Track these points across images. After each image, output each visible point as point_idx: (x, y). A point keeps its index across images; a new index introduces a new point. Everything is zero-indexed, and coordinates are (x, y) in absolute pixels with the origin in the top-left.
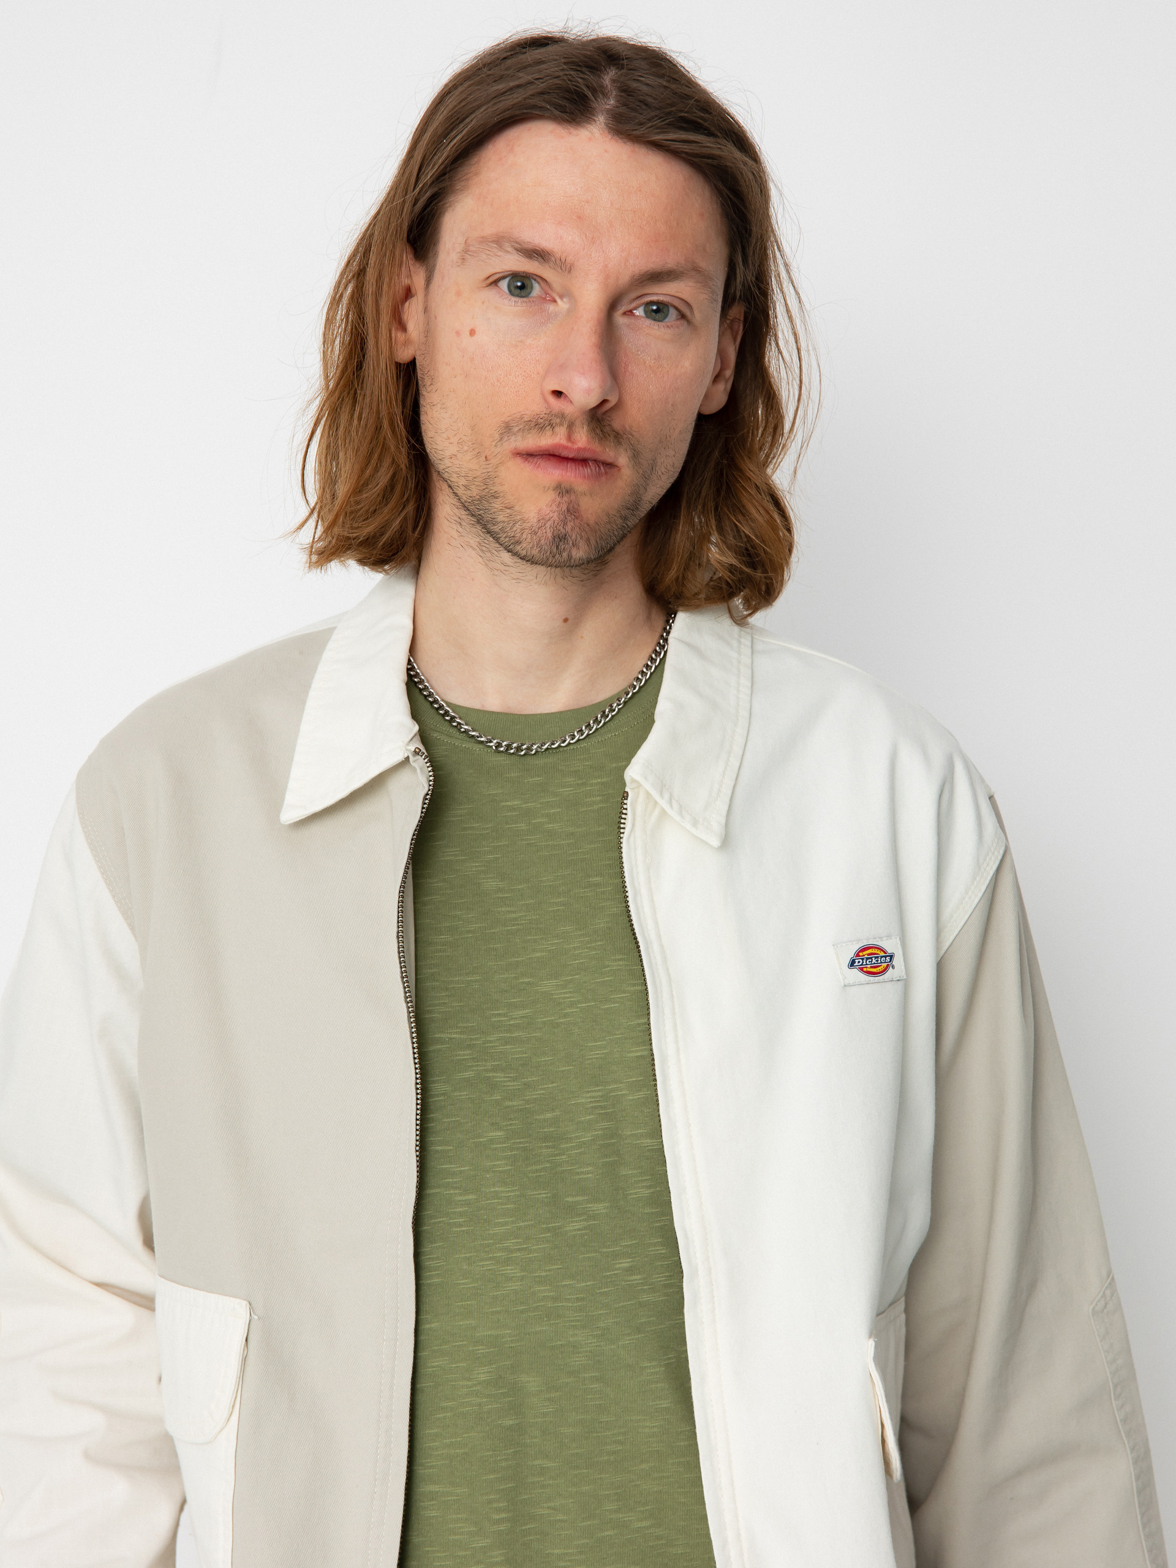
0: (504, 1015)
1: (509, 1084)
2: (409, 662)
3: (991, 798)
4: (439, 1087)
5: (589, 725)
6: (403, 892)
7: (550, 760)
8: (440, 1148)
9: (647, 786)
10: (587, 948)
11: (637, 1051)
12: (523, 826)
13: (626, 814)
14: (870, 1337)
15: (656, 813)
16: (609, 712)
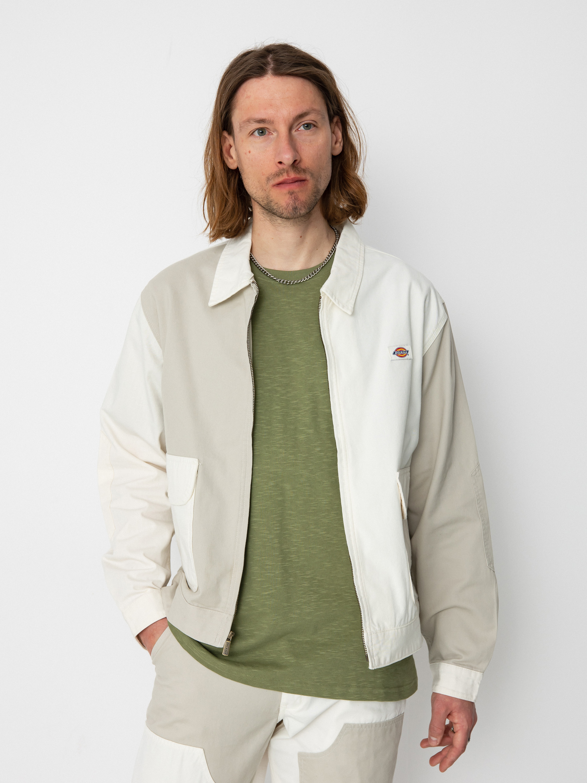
0: (281, 369)
1: (282, 391)
2: (250, 254)
3: (443, 304)
4: (260, 391)
5: (310, 275)
6: (249, 328)
7: (297, 286)
8: (259, 411)
9: (327, 294)
10: (308, 347)
11: (323, 381)
12: (287, 307)
13: (321, 304)
14: (398, 471)
15: (331, 304)
16: (317, 271)
